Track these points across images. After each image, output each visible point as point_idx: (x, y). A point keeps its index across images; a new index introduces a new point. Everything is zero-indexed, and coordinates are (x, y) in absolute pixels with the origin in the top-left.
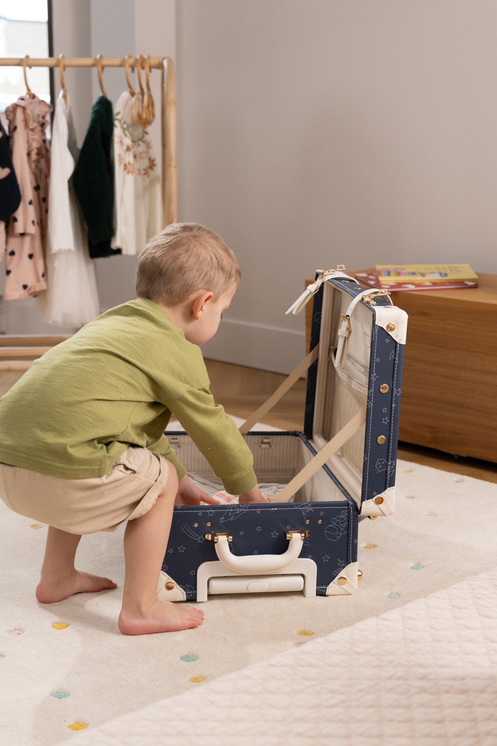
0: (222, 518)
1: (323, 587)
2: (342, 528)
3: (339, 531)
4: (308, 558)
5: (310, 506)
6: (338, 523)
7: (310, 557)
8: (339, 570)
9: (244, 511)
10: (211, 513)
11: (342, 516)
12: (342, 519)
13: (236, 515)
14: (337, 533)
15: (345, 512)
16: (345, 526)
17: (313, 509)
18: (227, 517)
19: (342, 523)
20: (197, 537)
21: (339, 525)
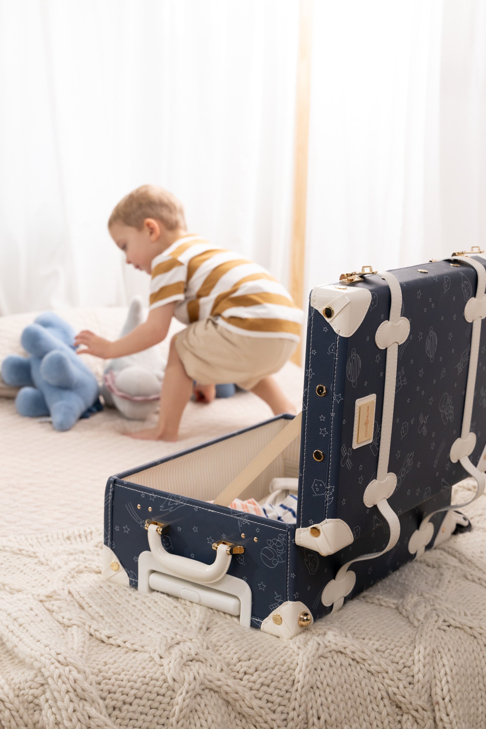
0: (162, 506)
1: (259, 620)
2: (279, 554)
3: (276, 557)
4: (242, 579)
5: (247, 518)
6: (274, 547)
7: (245, 579)
8: (276, 605)
9: (182, 504)
10: (152, 497)
11: (279, 540)
12: (279, 544)
13: (175, 506)
14: (273, 559)
15: (283, 536)
16: (282, 553)
17: (249, 522)
18: (166, 506)
19: (279, 548)
20: (139, 521)
21: (276, 551)
